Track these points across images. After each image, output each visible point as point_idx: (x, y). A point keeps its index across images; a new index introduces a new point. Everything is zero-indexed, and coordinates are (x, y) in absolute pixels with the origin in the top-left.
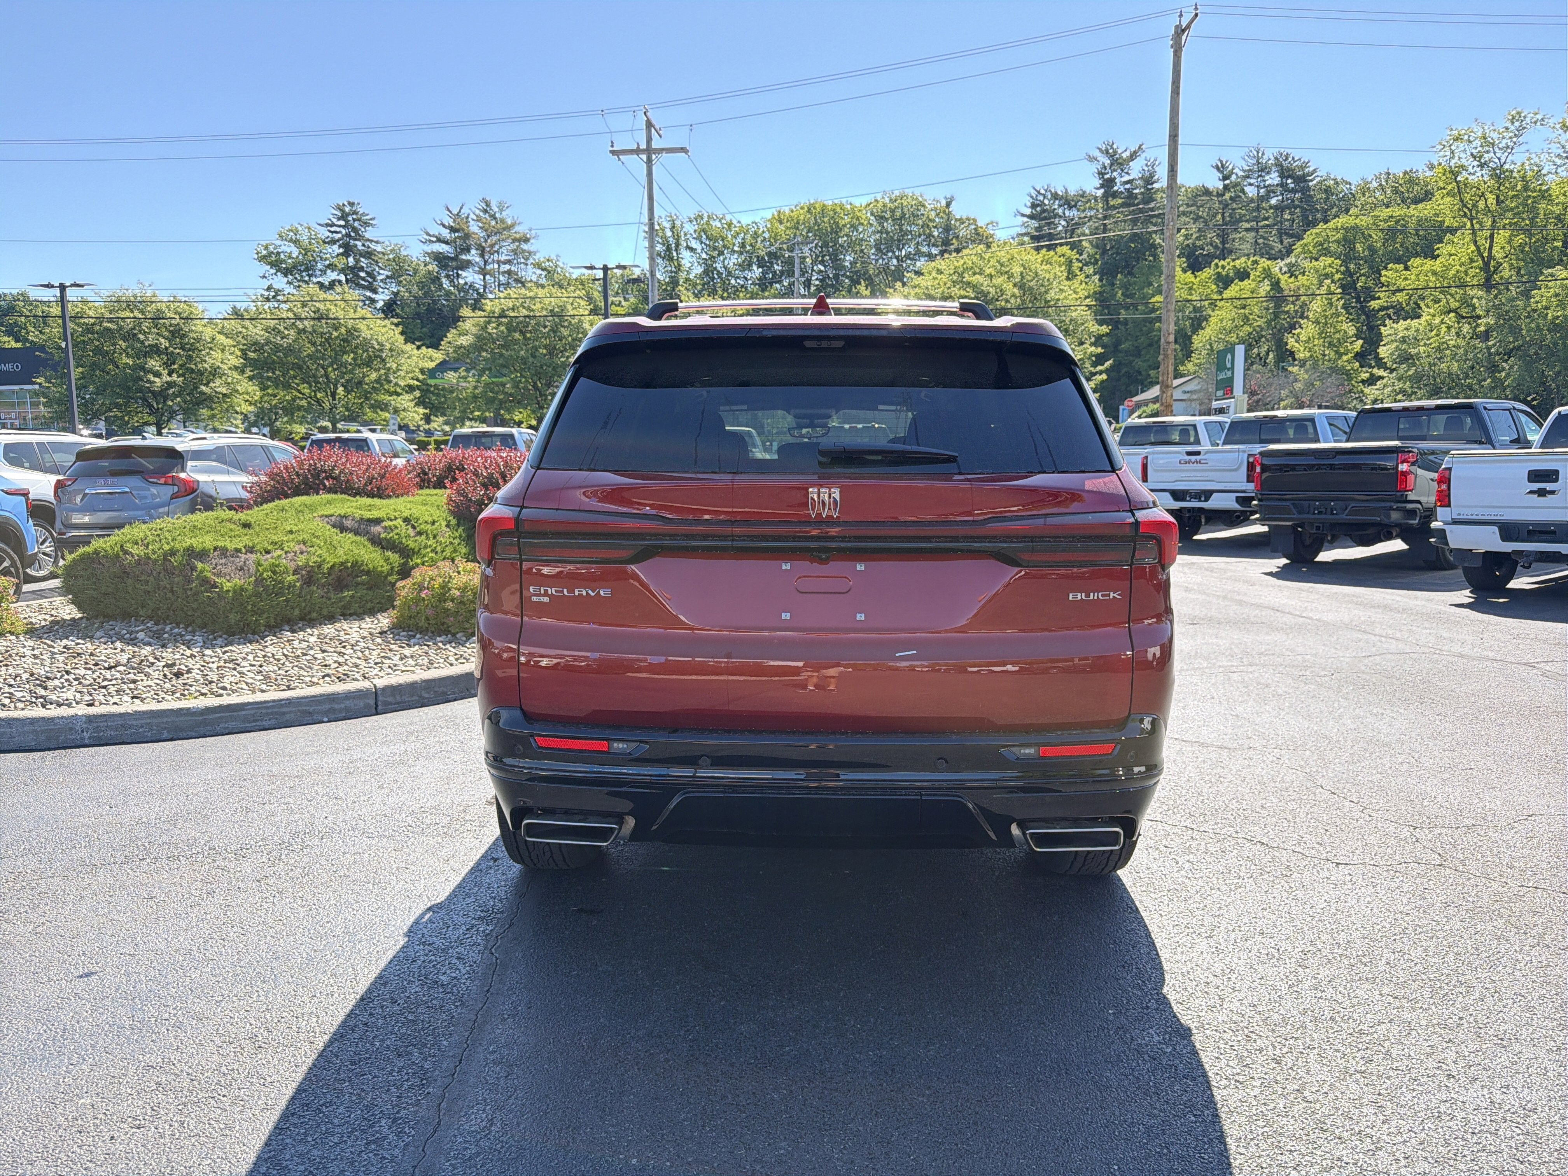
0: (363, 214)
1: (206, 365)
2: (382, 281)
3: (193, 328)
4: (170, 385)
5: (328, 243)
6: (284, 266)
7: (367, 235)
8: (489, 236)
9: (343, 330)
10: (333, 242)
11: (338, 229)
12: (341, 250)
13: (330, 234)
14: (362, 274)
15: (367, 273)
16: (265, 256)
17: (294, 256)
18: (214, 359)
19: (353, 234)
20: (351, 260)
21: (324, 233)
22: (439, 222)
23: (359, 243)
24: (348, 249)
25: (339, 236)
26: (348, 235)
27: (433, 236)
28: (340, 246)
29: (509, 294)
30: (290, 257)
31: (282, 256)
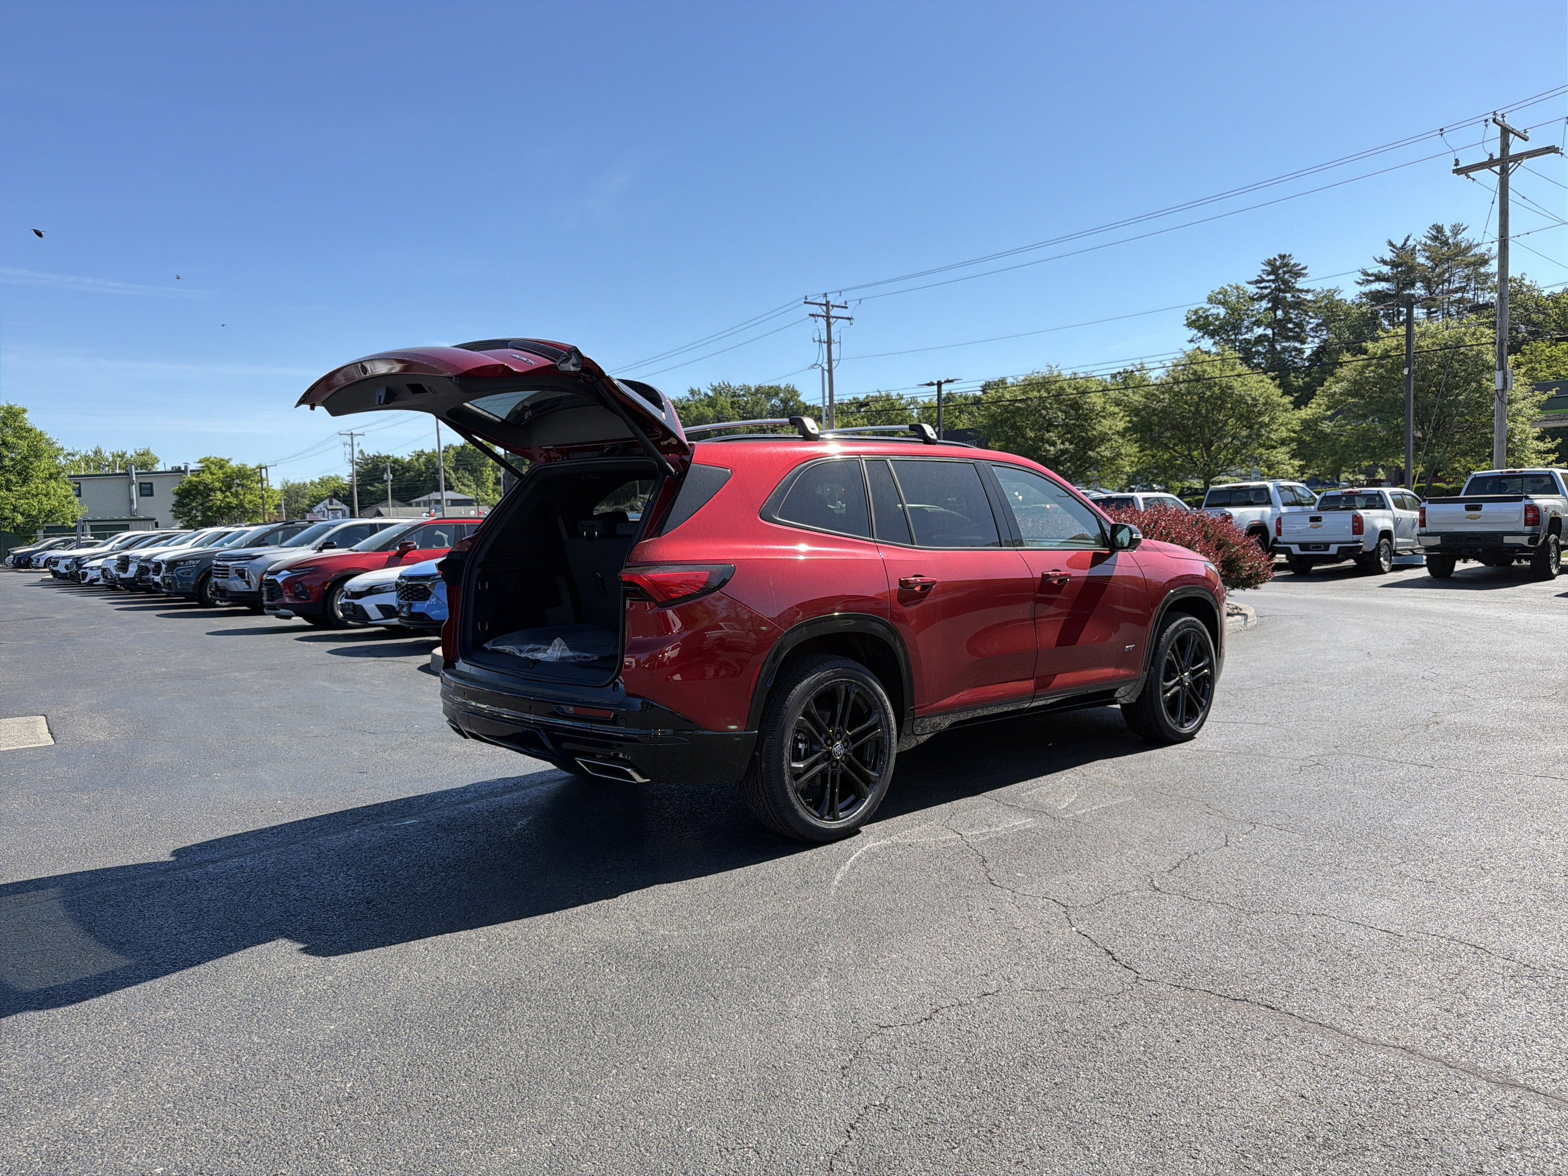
0: (1296, 265)
1: (1095, 433)
2: (1312, 329)
3: (1088, 400)
4: (1064, 452)
5: (1257, 300)
6: (1211, 328)
7: (1298, 286)
8: (1437, 266)
9: (1216, 390)
10: (1261, 298)
11: (1268, 284)
12: (1270, 305)
13: (1258, 291)
14: (1290, 326)
15: (1295, 323)
16: (1194, 321)
17: (1221, 317)
18: (1105, 425)
19: (1282, 287)
20: (1279, 313)
21: (1252, 290)
22: (1379, 259)
23: (1288, 295)
24: (1276, 302)
25: (1268, 291)
26: (1278, 289)
27: (1372, 275)
28: (1269, 301)
29: (1397, 332)
30: (1217, 319)
31: (1210, 318)
